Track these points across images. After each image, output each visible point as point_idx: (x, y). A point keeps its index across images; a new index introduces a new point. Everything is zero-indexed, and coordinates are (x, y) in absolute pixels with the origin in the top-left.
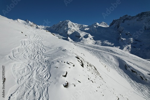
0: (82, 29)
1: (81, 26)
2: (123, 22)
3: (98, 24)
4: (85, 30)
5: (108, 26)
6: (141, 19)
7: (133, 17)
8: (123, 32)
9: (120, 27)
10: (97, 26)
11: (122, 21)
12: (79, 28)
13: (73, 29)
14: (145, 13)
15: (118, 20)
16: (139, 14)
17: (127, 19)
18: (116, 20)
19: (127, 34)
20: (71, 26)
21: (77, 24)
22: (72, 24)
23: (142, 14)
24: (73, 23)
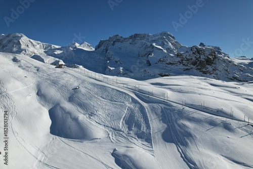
0: (50, 53)
1: (48, 47)
2: (113, 45)
3: (77, 45)
4: (56, 53)
5: (94, 49)
6: (135, 42)
7: (125, 39)
8: (112, 59)
9: (108, 51)
10: (76, 47)
11: (112, 42)
12: (43, 50)
13: (32, 51)
14: (139, 35)
15: (106, 40)
16: (132, 36)
17: (118, 40)
18: (105, 41)
19: (116, 62)
20: (28, 46)
21: (39, 42)
22: (30, 41)
23: (136, 36)
24: (31, 40)
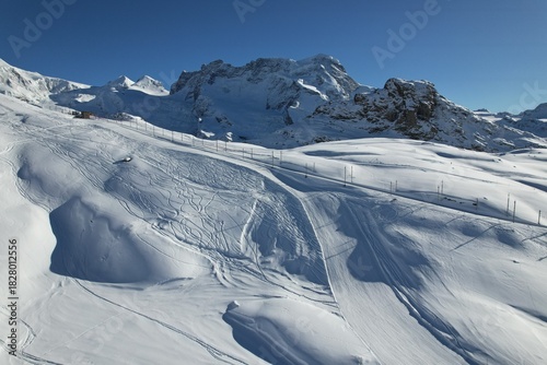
0: (64, 100)
1: (59, 87)
2: (211, 82)
3: (129, 82)
4: (80, 100)
5: (167, 93)
6: (259, 76)
7: (237, 69)
8: (208, 113)
9: (200, 97)
10: (126, 88)
11: (209, 77)
12: (48, 94)
13: (19, 94)
14: (268, 60)
15: (195, 73)
16: (252, 63)
17: (222, 73)
18: (192, 74)
19: (219, 120)
20: (8, 82)
21: (37, 74)
22: (13, 71)
23: (261, 63)
24: (17, 70)
